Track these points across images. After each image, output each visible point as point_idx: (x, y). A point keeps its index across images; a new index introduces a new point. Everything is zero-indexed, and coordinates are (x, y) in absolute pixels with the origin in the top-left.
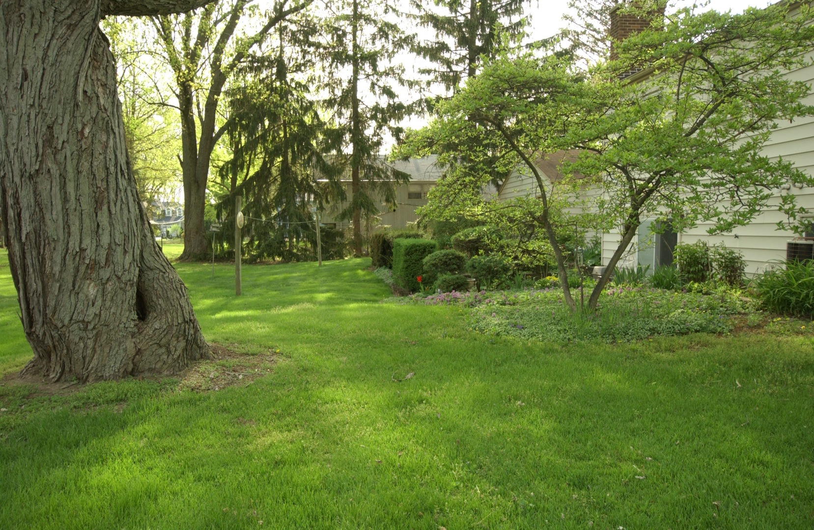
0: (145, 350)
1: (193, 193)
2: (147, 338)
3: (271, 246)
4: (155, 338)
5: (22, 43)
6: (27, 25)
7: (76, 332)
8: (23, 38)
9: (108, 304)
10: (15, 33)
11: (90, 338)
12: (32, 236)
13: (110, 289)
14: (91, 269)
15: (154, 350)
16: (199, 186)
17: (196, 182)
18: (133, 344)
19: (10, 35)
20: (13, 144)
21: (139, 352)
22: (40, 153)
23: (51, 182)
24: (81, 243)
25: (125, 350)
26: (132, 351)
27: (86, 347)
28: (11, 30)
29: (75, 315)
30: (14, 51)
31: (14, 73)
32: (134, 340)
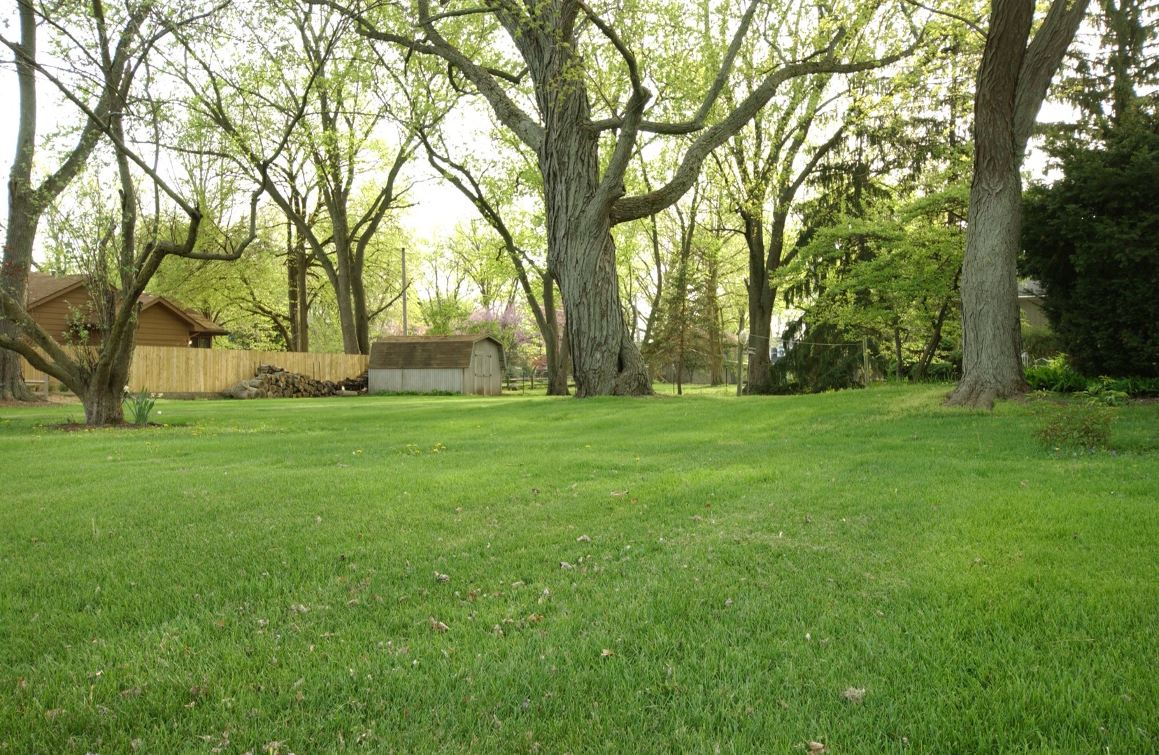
0: (620, 384)
2: (621, 379)
4: (625, 380)
7: (591, 374)
9: (605, 362)
11: (597, 377)
13: (606, 355)
14: (598, 346)
15: (624, 385)
21: (617, 386)
24: (595, 334)
25: (611, 383)
26: (614, 385)
27: (595, 381)
29: (591, 366)
32: (615, 380)
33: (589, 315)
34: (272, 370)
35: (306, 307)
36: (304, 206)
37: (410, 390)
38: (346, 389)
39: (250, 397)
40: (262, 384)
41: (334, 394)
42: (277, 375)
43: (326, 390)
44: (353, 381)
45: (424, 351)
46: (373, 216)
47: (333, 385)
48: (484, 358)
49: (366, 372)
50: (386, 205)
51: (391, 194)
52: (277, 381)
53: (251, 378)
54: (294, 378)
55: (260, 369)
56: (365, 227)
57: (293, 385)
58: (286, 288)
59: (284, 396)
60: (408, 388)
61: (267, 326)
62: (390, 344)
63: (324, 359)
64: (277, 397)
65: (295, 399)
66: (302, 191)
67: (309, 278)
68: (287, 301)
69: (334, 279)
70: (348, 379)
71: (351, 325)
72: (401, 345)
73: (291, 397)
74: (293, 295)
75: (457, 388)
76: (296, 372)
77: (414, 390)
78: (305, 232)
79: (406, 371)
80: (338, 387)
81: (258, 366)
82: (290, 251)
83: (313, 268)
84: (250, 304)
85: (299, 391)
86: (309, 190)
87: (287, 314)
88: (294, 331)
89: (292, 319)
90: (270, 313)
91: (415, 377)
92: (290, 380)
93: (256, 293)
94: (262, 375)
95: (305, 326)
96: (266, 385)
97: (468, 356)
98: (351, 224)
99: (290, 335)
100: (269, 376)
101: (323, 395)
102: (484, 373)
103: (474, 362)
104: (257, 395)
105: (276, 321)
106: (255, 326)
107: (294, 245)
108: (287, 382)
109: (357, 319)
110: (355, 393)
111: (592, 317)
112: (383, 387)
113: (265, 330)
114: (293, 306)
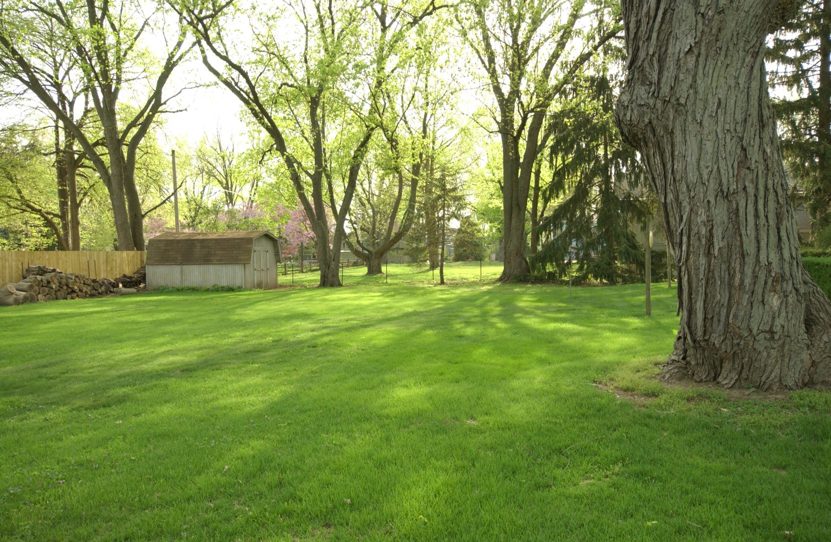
0: (819, 362)
1: (513, 216)
2: (820, 350)
3: (599, 267)
4: (827, 351)
5: (716, 75)
6: (722, 58)
7: (762, 342)
8: (717, 70)
9: (790, 315)
10: (711, 66)
11: (774, 348)
12: (725, 250)
13: (791, 301)
14: (776, 281)
15: (827, 363)
16: (520, 209)
17: (518, 205)
18: (808, 356)
19: (707, 68)
20: (707, 167)
21: (814, 364)
22: (735, 174)
23: (747, 200)
24: (768, 257)
25: (802, 361)
26: (808, 363)
27: (769, 356)
28: (708, 64)
29: (762, 325)
30: (709, 82)
31: (710, 103)
32: (809, 352)
33: (757, 216)
34: (42, 271)
35: (76, 206)
36: (71, 110)
37: (190, 286)
38: (124, 286)
39: (17, 302)
40: (31, 287)
41: (111, 292)
42: (48, 276)
43: (103, 288)
44: (130, 278)
45: (203, 247)
46: (141, 120)
47: (110, 283)
48: (262, 253)
49: (143, 268)
50: (155, 110)
51: (160, 99)
52: (49, 282)
53: (17, 281)
54: (67, 278)
55: (29, 271)
56: (135, 131)
57: (67, 286)
58: (55, 188)
59: (57, 298)
60: (187, 284)
61: (37, 222)
62: (167, 241)
63: (98, 256)
64: (49, 299)
65: (69, 301)
66: (70, 96)
67: (78, 178)
68: (57, 200)
69: (107, 179)
70: (125, 276)
71: (125, 222)
72: (179, 241)
73: (66, 298)
74: (62, 194)
75: (238, 282)
76: (69, 271)
77: (195, 285)
78: (74, 130)
79: (185, 267)
80: (115, 285)
81: (26, 267)
82: (58, 151)
83: (82, 169)
84: (19, 203)
85: (73, 291)
86: (76, 95)
87: (58, 212)
88: (65, 227)
89: (63, 216)
90: (40, 211)
91: (195, 274)
92: (64, 281)
93: (25, 192)
94: (31, 277)
95: (76, 223)
96: (36, 288)
97: (249, 252)
98: (121, 126)
99: (61, 232)
100: (39, 278)
101: (101, 294)
102: (262, 267)
103: (254, 257)
104: (26, 300)
105: (46, 219)
106: (26, 223)
107: (62, 147)
108: (60, 283)
109: (131, 216)
110: (133, 290)
111: (762, 220)
112: (162, 282)
113: (35, 226)
114: (63, 205)
